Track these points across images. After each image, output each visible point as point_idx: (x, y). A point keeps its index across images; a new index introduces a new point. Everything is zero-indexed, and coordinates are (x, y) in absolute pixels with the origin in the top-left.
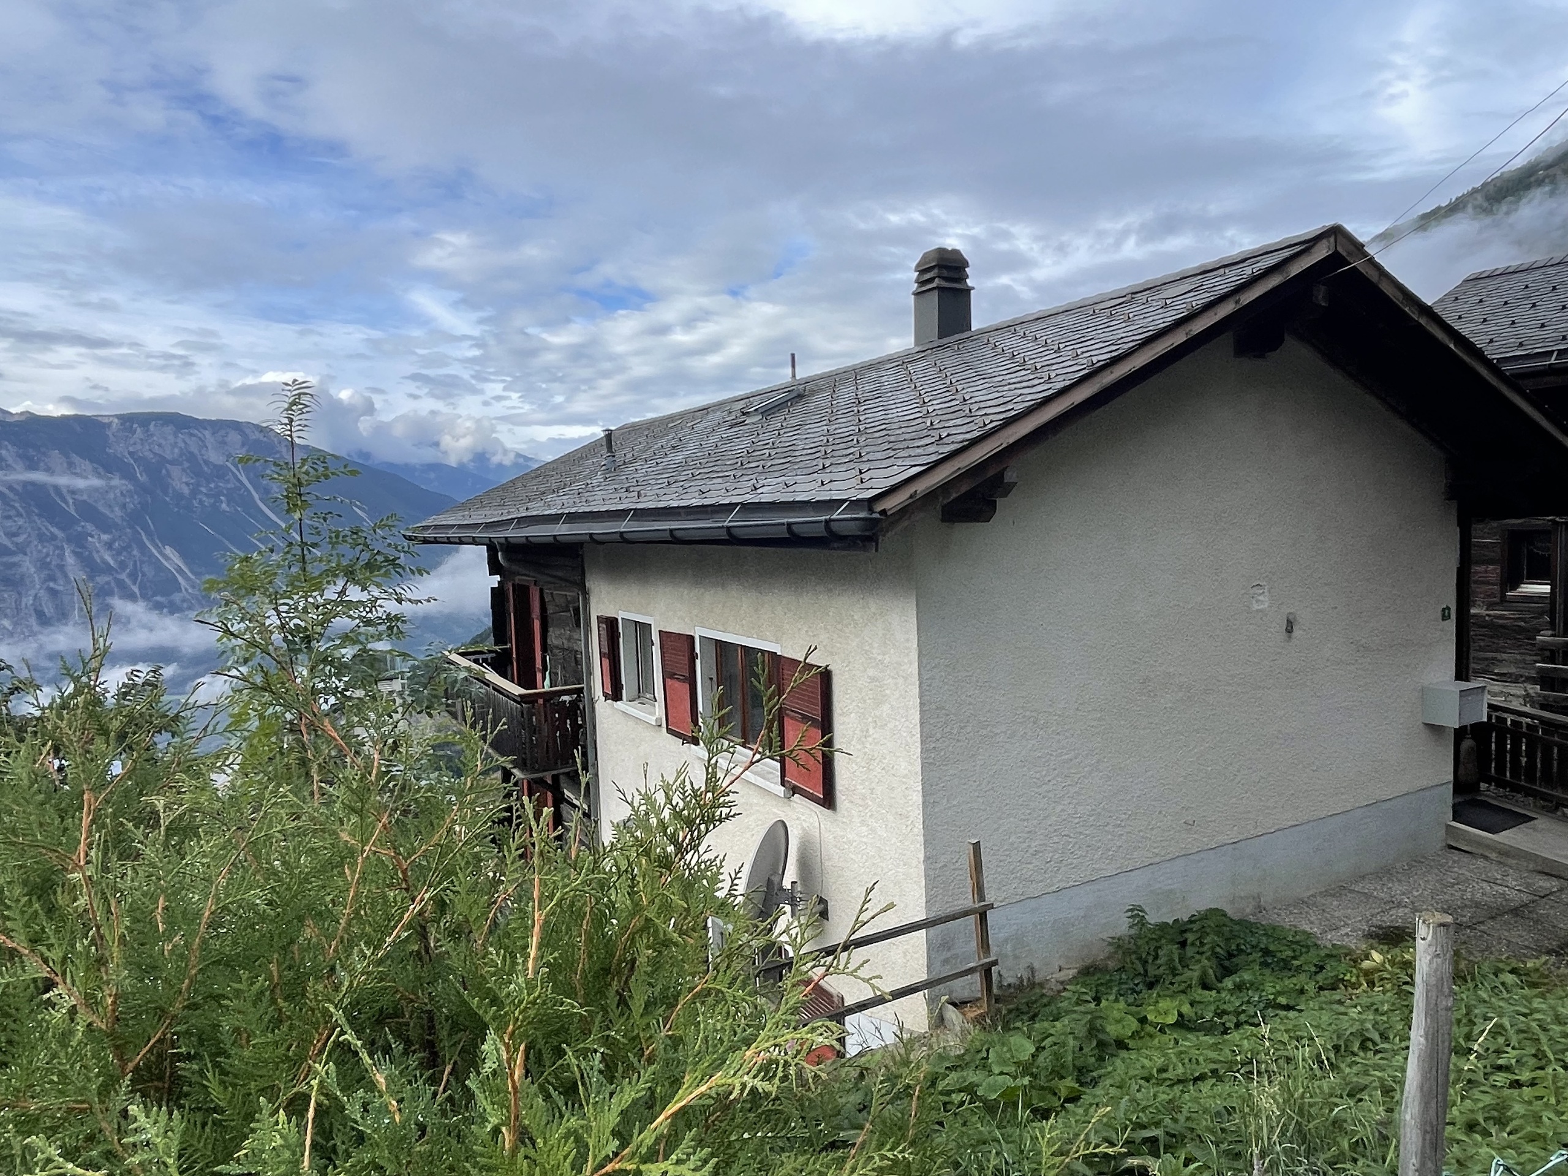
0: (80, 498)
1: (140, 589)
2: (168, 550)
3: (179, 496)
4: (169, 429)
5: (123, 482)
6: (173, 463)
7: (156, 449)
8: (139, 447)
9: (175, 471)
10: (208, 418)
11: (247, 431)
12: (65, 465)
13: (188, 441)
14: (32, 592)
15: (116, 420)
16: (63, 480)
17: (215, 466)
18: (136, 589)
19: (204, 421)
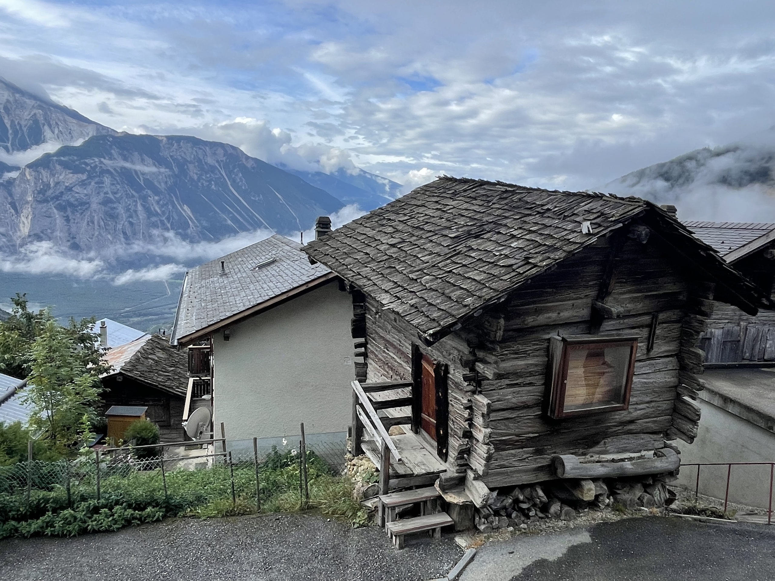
0: (146, 177)
1: (171, 226)
2: (185, 207)
3: (192, 180)
4: (189, 145)
5: (167, 170)
6: (191, 162)
7: (183, 155)
8: (174, 153)
9: (191, 167)
10: (209, 140)
11: (227, 149)
12: (140, 159)
13: (198, 151)
14: (122, 222)
15: (165, 139)
16: (139, 167)
17: (210, 165)
18: (169, 225)
19: (207, 141)
